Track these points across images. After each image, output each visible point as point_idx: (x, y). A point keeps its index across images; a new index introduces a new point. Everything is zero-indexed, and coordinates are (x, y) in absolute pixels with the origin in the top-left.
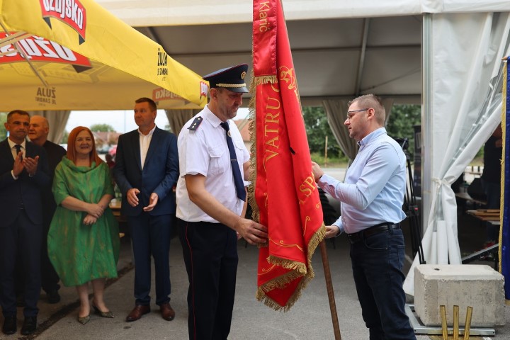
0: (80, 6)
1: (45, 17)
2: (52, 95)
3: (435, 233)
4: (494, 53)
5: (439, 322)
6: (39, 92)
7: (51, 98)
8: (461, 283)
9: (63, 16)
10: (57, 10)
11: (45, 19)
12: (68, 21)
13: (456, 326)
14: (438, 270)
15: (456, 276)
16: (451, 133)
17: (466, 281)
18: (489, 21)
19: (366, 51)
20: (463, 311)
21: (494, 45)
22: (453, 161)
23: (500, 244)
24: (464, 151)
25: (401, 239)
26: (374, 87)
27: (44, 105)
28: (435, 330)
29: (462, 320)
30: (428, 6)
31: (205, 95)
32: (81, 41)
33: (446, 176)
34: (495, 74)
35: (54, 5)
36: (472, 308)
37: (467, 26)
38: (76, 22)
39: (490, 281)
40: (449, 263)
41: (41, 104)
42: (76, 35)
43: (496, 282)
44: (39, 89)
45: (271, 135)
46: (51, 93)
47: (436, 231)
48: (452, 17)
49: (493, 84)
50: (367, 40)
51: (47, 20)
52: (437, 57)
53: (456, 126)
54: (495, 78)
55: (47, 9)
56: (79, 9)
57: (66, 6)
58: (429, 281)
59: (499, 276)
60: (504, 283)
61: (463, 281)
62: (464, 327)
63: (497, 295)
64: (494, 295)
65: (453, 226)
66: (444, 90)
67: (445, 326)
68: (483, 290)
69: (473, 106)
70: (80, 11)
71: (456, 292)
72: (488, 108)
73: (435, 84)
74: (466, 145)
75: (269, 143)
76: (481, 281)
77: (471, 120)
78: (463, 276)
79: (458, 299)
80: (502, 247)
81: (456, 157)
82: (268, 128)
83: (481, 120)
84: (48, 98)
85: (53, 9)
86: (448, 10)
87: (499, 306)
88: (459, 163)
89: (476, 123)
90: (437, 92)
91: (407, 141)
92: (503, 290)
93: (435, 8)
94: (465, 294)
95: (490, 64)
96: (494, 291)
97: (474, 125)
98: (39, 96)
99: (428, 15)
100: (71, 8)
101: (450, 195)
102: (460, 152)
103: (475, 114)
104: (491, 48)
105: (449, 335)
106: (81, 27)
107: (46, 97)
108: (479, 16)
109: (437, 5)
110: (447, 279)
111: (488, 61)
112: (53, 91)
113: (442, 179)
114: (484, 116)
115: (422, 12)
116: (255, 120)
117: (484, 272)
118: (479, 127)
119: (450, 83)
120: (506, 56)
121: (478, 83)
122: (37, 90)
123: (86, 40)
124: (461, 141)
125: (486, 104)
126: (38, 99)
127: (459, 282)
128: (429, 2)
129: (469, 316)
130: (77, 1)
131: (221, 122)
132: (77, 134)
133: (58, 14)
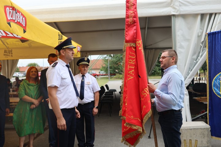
0: (24, 16)
1: (8, 22)
2: (11, 53)
4: (202, 31)
6: (5, 52)
7: (10, 54)
8: (192, 130)
9: (16, 21)
10: (13, 19)
12: (19, 23)
15: (190, 127)
16: (185, 65)
17: (194, 129)
18: (199, 18)
19: (147, 30)
20: (193, 142)
21: (202, 28)
22: (187, 77)
23: (208, 112)
24: (191, 73)
25: (180, 117)
26: (151, 45)
27: (8, 57)
29: (193, 146)
30: (174, 12)
32: (25, 32)
34: (203, 40)
35: (12, 17)
36: (197, 140)
37: (190, 20)
38: (22, 23)
39: (204, 128)
40: (187, 121)
41: (6, 57)
42: (22, 29)
43: (207, 129)
44: (5, 50)
46: (10, 52)
48: (184, 16)
49: (202, 44)
50: (148, 25)
51: (9, 24)
52: (178, 33)
53: (187, 62)
54: (203, 42)
55: (9, 19)
56: (23, 18)
57: (17, 17)
59: (208, 126)
60: (210, 129)
61: (193, 129)
63: (207, 135)
64: (206, 135)
65: (188, 105)
66: (182, 47)
68: (201, 132)
69: (194, 54)
71: (190, 134)
72: (200, 54)
73: (178, 45)
74: (192, 70)
76: (200, 128)
77: (194, 59)
78: (193, 127)
79: (191, 136)
80: (209, 114)
81: (188, 75)
83: (198, 59)
84: (9, 54)
85: (11, 18)
86: (182, 13)
87: (209, 139)
88: (189, 78)
89: (196, 61)
92: (210, 132)
93: (177, 12)
94: (194, 134)
95: (200, 35)
96: (206, 133)
97: (195, 61)
98: (5, 53)
99: (174, 15)
100: (20, 17)
101: (186, 92)
102: (190, 73)
103: (195, 57)
104: (201, 29)
106: (24, 25)
108: (195, 15)
109: (178, 11)
110: (186, 128)
111: (200, 34)
112: (11, 51)
114: (199, 58)
115: (171, 14)
117: (201, 124)
118: (197, 62)
119: (184, 44)
120: (207, 32)
121: (196, 44)
122: (4, 50)
124: (190, 68)
125: (200, 53)
126: (4, 55)
127: (191, 129)
128: (174, 10)
129: (196, 144)
130: (22, 14)
131: (66, 64)
132: (31, 70)
133: (14, 21)
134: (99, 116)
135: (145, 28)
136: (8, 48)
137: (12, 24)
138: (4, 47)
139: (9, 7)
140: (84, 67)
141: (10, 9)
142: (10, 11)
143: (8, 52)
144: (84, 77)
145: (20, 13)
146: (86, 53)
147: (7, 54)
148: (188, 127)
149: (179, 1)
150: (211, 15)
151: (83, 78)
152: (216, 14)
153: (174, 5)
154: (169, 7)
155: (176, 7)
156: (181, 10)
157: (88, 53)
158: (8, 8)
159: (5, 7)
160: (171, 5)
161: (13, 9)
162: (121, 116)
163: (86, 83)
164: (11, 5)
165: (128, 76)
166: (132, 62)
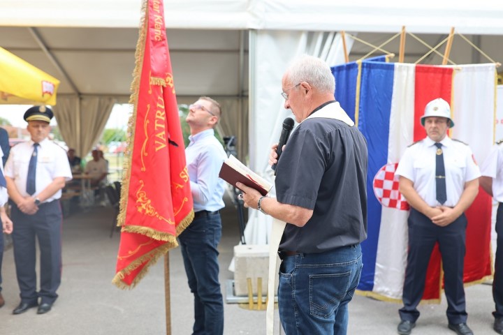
5: (246, 293)
13: (260, 295)
14: (250, 249)
18: (303, 39)
25: (219, 223)
28: (244, 299)
29: (264, 290)
30: (253, 22)
31: (50, 93)
37: (286, 41)
40: (267, 243)
45: (160, 130)
47: (257, 216)
48: (274, 33)
52: (261, 67)
58: (239, 258)
62: (266, 295)
66: (266, 95)
67: (251, 295)
75: (158, 135)
79: (263, 272)
82: (158, 123)
86: (269, 27)
91: (233, 140)
93: (259, 24)
99: (253, 30)
105: (255, 303)
108: (296, 34)
109: (261, 21)
110: (254, 256)
115: (247, 27)
116: (136, 114)
127: (264, 258)
128: (254, 19)
140: (38, 126)
144: (38, 148)
148: (259, 254)
149: (265, 2)
150: (326, 34)
152: (335, 33)
153: (254, 8)
154: (244, 11)
155: (258, 14)
156: (268, 19)
160: (249, 9)
162: (120, 228)
163: (40, 159)
165: (156, 142)
166: (161, 115)
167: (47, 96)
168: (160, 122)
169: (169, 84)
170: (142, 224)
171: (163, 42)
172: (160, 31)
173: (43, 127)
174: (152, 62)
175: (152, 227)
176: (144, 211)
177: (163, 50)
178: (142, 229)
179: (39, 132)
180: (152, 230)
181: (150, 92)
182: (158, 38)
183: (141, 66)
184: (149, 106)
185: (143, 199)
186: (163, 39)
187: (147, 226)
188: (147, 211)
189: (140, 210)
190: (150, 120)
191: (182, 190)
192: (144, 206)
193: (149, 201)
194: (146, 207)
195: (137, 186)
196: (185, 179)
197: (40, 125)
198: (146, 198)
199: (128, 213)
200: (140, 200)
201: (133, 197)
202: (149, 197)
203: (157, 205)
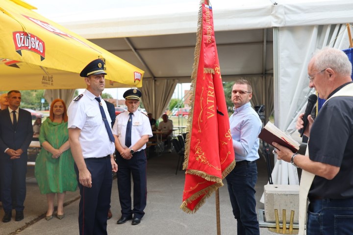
0: (40, 41)
3: (280, 165)
5: (274, 220)
6: (44, 78)
7: (50, 82)
8: (289, 196)
9: (30, 48)
10: (26, 45)
11: (17, 51)
12: (34, 50)
13: (284, 223)
14: (276, 187)
15: (285, 191)
16: (291, 102)
17: (292, 194)
18: (315, 31)
20: (288, 213)
21: (319, 46)
22: (293, 120)
24: (299, 113)
25: (255, 169)
27: (47, 86)
28: (273, 225)
29: (288, 219)
30: (276, 22)
31: (139, 80)
32: (42, 59)
33: (288, 129)
35: (24, 43)
36: (294, 211)
37: (301, 34)
38: (38, 49)
40: (289, 184)
41: (45, 86)
42: (39, 57)
44: (44, 77)
46: (51, 79)
47: (281, 164)
48: (292, 29)
51: (19, 52)
52: (282, 54)
53: (294, 98)
55: (19, 46)
57: (31, 43)
58: (268, 194)
61: (290, 195)
62: (289, 223)
66: (287, 75)
67: (277, 222)
69: (306, 85)
70: (40, 43)
71: (285, 202)
73: (281, 71)
74: (300, 109)
75: (209, 108)
77: (304, 94)
78: (290, 191)
79: (286, 205)
81: (294, 117)
83: (310, 93)
85: (23, 45)
86: (288, 24)
89: (307, 95)
90: (282, 76)
91: (262, 107)
93: (280, 24)
94: (291, 202)
97: (305, 97)
98: (44, 81)
99: (276, 28)
100: (35, 43)
102: (297, 114)
104: (318, 48)
105: (280, 228)
106: (42, 52)
107: (48, 82)
108: (309, 28)
109: (282, 21)
110: (280, 193)
112: (52, 78)
113: (285, 131)
115: (272, 26)
116: (194, 94)
119: (291, 70)
122: (42, 77)
123: (45, 58)
124: (298, 106)
126: (43, 83)
127: (287, 195)
128: (276, 20)
129: (292, 216)
130: (38, 39)
131: (95, 97)
132: (54, 104)
133: (27, 48)
134: (176, 174)
135: (263, 42)
136: (47, 73)
137: (23, 51)
138: (42, 72)
139: (20, 33)
140: (132, 103)
141: (20, 35)
142: (21, 36)
143: (47, 79)
144: (132, 116)
145: (36, 38)
146: (174, 80)
147: (46, 81)
148: (283, 191)
149: (285, 7)
150: (333, 27)
151: (131, 118)
152: (341, 25)
153: (276, 12)
154: (269, 15)
155: (280, 16)
156: (287, 19)
157: (176, 80)
158: (18, 34)
159: (14, 34)
160: (273, 13)
161: (26, 34)
162: (185, 170)
163: (133, 124)
164: (22, 30)
165: (208, 113)
166: (212, 94)
167: (137, 81)
168: (211, 98)
169: (217, 72)
170: (199, 169)
171: (213, 44)
172: (210, 36)
173: (135, 103)
174: (205, 57)
175: (205, 171)
176: (200, 160)
177: (213, 49)
178: (199, 172)
179: (133, 106)
180: (205, 174)
181: (204, 78)
182: (209, 41)
183: (198, 61)
184: (203, 89)
185: (199, 151)
186: (213, 42)
187: (202, 170)
188: (202, 161)
189: (197, 159)
190: (204, 98)
191: (226, 146)
192: (200, 157)
193: (203, 154)
194: (201, 157)
195: (196, 143)
196: (229, 138)
197: (134, 102)
198: (201, 151)
199: (189, 161)
200: (197, 152)
201: (193, 151)
202: (203, 151)
203: (208, 156)
